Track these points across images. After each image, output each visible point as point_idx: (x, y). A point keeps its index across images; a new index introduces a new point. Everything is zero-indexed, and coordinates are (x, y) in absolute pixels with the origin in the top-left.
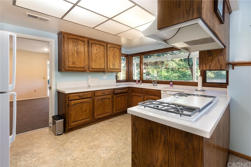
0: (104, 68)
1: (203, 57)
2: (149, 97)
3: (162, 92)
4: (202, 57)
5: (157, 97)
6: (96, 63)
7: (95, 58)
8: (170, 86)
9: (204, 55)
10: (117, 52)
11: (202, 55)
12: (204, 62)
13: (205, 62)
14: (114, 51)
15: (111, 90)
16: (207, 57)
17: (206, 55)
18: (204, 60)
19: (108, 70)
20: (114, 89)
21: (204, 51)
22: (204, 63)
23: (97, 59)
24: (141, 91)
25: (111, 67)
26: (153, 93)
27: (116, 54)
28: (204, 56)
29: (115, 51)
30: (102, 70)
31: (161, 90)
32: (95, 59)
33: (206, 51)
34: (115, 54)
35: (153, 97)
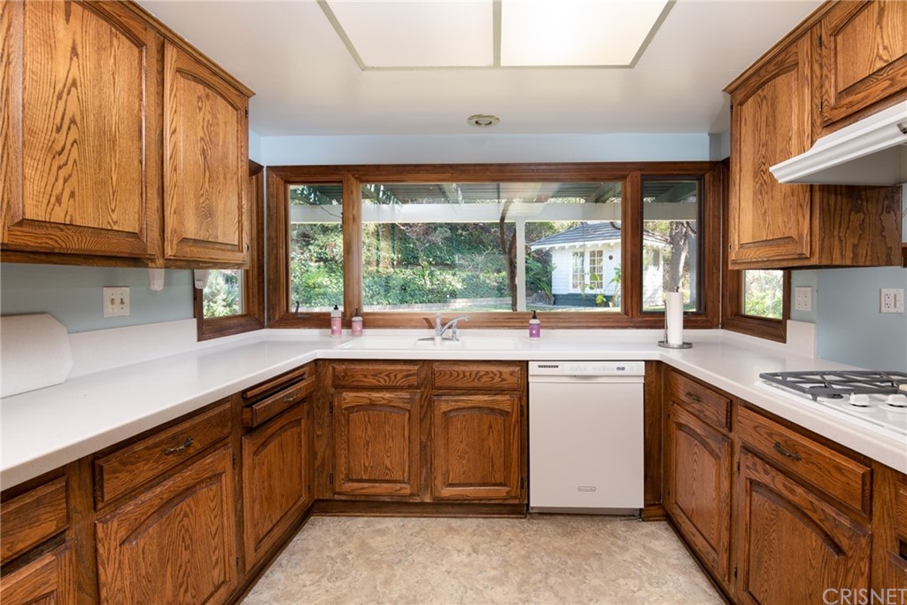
0: (137, 231)
1: (832, 210)
2: (461, 405)
3: (533, 368)
4: (829, 210)
5: (508, 397)
6: (63, 173)
7: (59, 130)
8: (531, 335)
9: (835, 205)
10: (229, 128)
11: (829, 205)
12: (836, 233)
13: (839, 232)
14: (208, 117)
15: (228, 405)
16: (847, 211)
17: (842, 203)
18: (837, 226)
19: (169, 252)
20: (249, 394)
21: (836, 186)
22: (837, 238)
23: (73, 135)
24: (407, 376)
25: (192, 229)
26: (485, 379)
27: (221, 136)
28: (835, 209)
29: (214, 116)
30: (125, 248)
31: (527, 362)
32: (61, 138)
33: (841, 186)
34: (217, 134)
35: (486, 398)
